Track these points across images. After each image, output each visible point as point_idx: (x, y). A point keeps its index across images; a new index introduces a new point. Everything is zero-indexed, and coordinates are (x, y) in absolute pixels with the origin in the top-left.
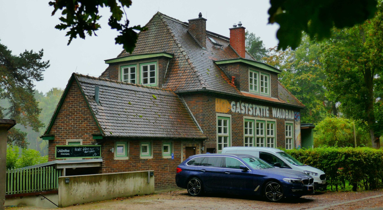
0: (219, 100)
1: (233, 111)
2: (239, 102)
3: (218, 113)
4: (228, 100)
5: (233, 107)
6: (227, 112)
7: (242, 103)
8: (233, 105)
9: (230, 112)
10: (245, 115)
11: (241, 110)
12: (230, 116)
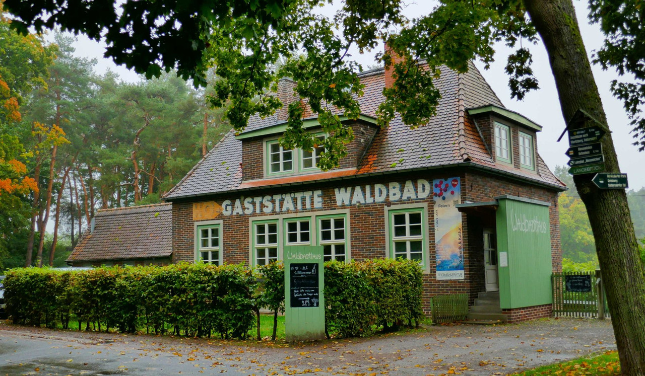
0: (199, 205)
1: (225, 213)
2: (240, 199)
3: (197, 221)
4: (216, 201)
5: (226, 208)
6: (214, 218)
7: (245, 198)
8: (227, 205)
9: (221, 216)
10: (254, 214)
11: (244, 208)
12: (221, 222)
